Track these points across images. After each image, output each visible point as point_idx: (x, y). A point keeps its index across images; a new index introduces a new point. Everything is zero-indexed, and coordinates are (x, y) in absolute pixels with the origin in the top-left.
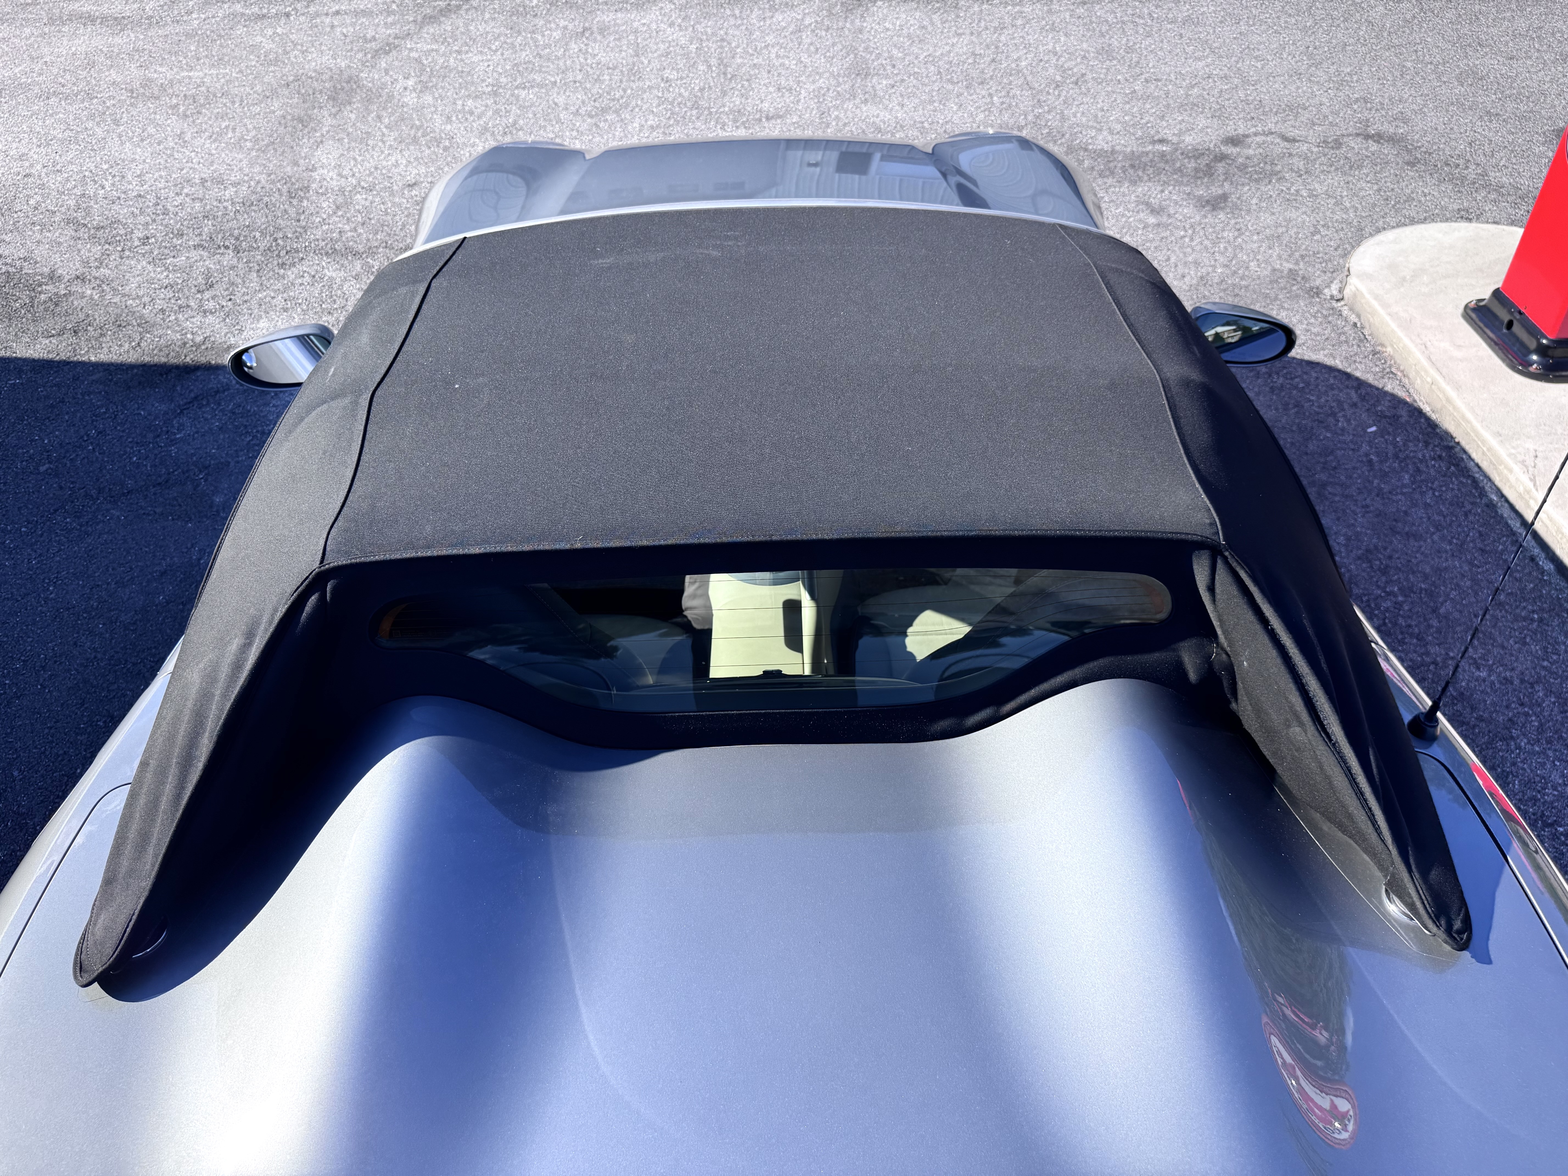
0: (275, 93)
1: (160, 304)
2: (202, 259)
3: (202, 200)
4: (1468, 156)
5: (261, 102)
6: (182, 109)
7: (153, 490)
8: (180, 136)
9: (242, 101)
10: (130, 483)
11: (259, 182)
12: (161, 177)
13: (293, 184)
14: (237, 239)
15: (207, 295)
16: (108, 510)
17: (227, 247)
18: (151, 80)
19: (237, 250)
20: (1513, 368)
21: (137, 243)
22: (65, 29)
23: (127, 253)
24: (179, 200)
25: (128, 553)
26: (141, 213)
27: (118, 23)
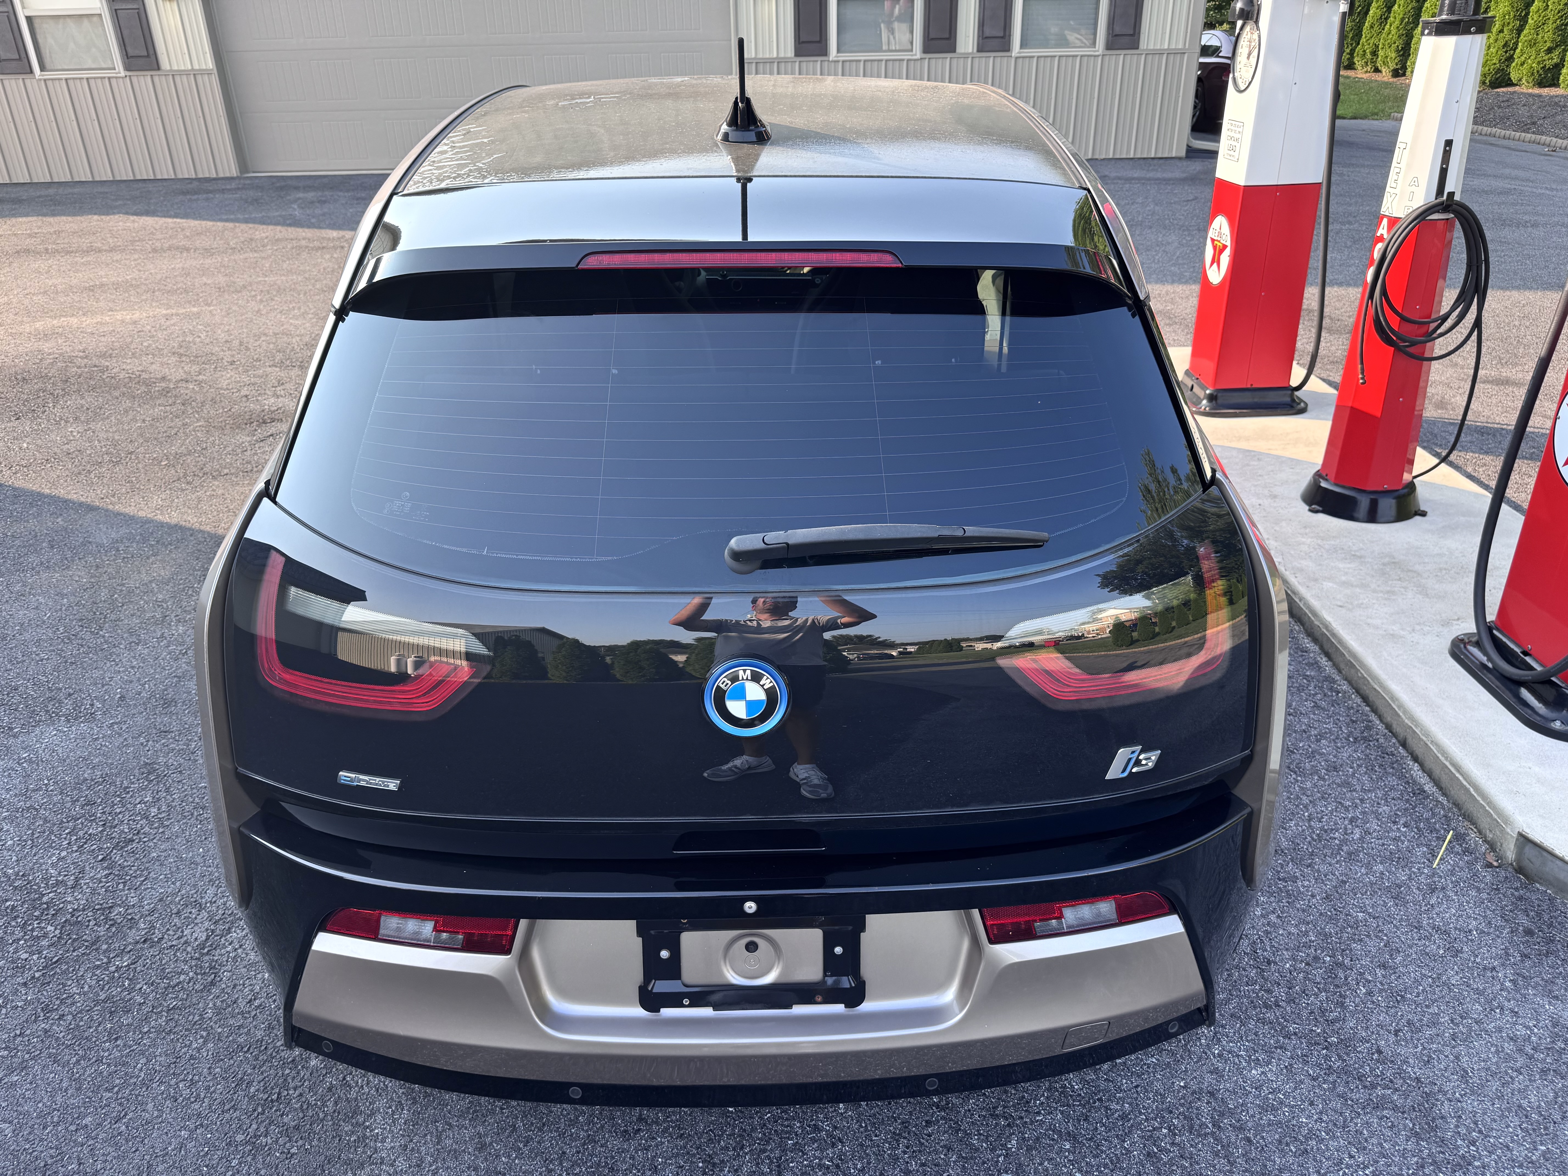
6: (259, 298)
12: (243, 332)
18: (234, 283)
21: (226, 364)
23: (219, 369)
26: (229, 350)
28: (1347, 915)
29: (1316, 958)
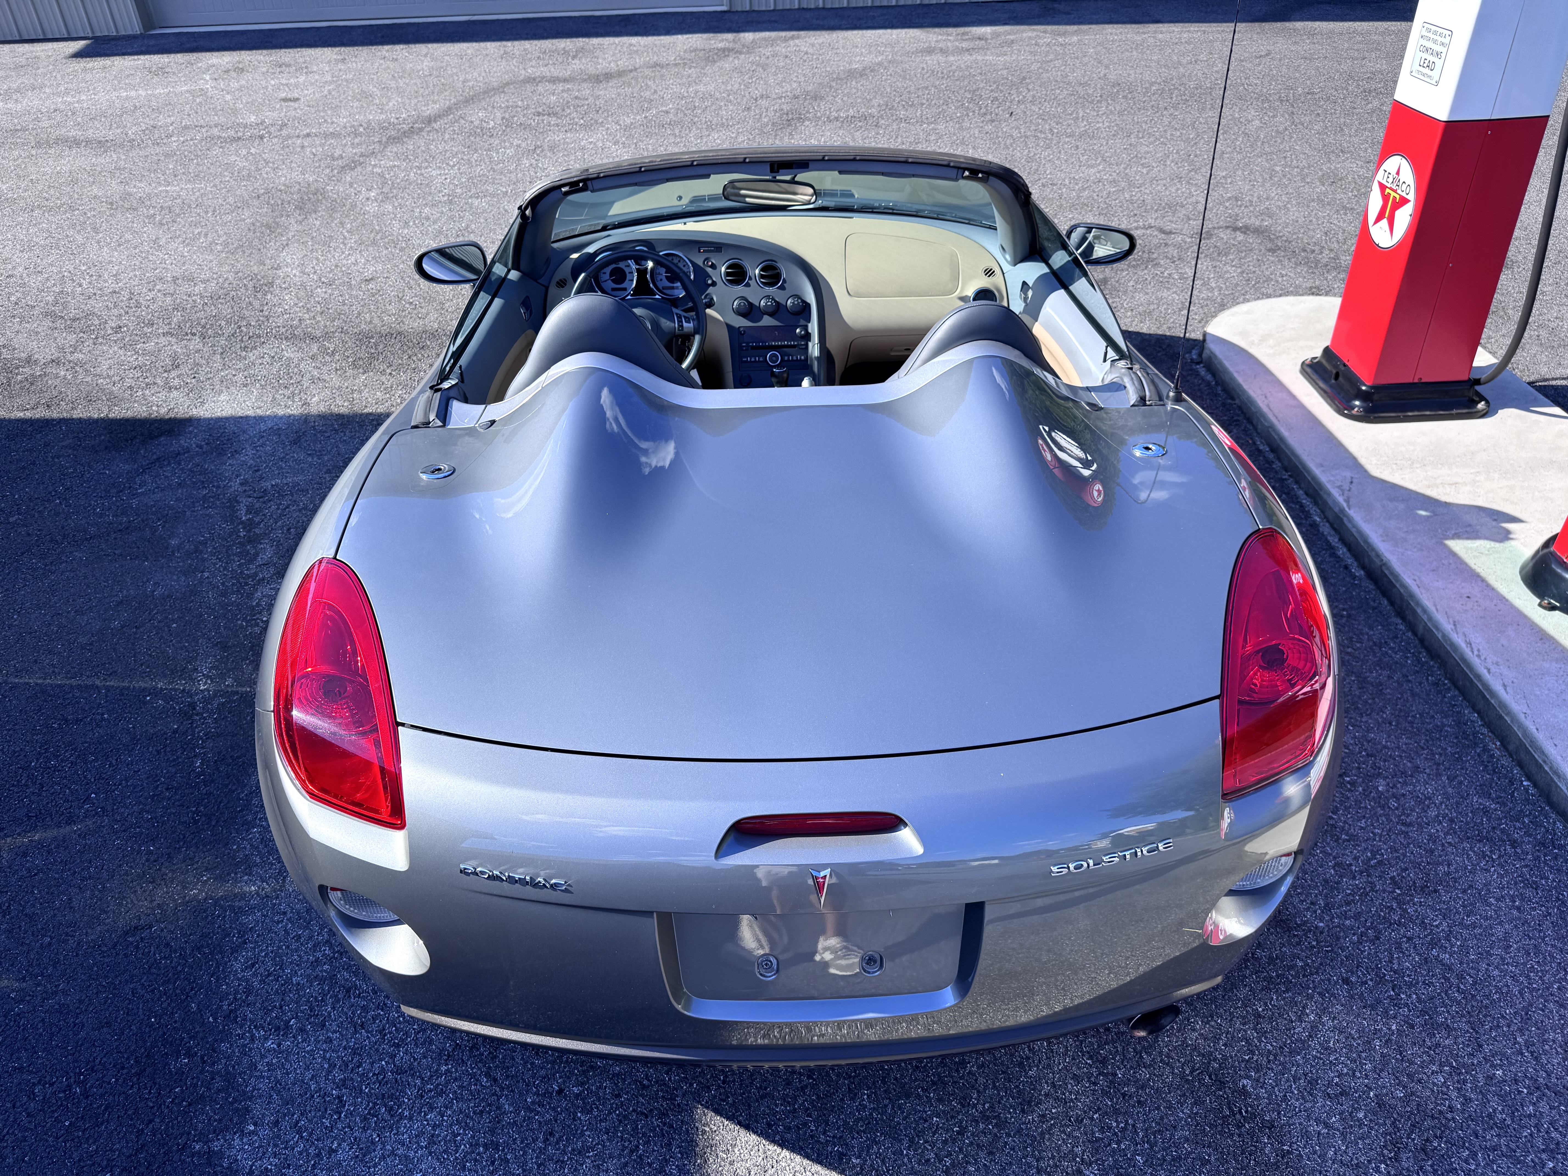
0: (246, 204)
1: (128, 382)
2: (170, 344)
3: (172, 295)
4: (1323, 244)
5: (233, 212)
7: (113, 536)
8: (155, 242)
9: (214, 211)
10: (92, 530)
11: (227, 279)
12: (135, 276)
13: (259, 280)
14: (204, 327)
15: (174, 374)
16: (71, 553)
17: (194, 334)
18: (130, 195)
19: (203, 337)
20: (1340, 412)
21: (110, 331)
22: (52, 151)
23: (100, 340)
24: (151, 295)
25: (88, 587)
26: (115, 307)
27: (102, 145)
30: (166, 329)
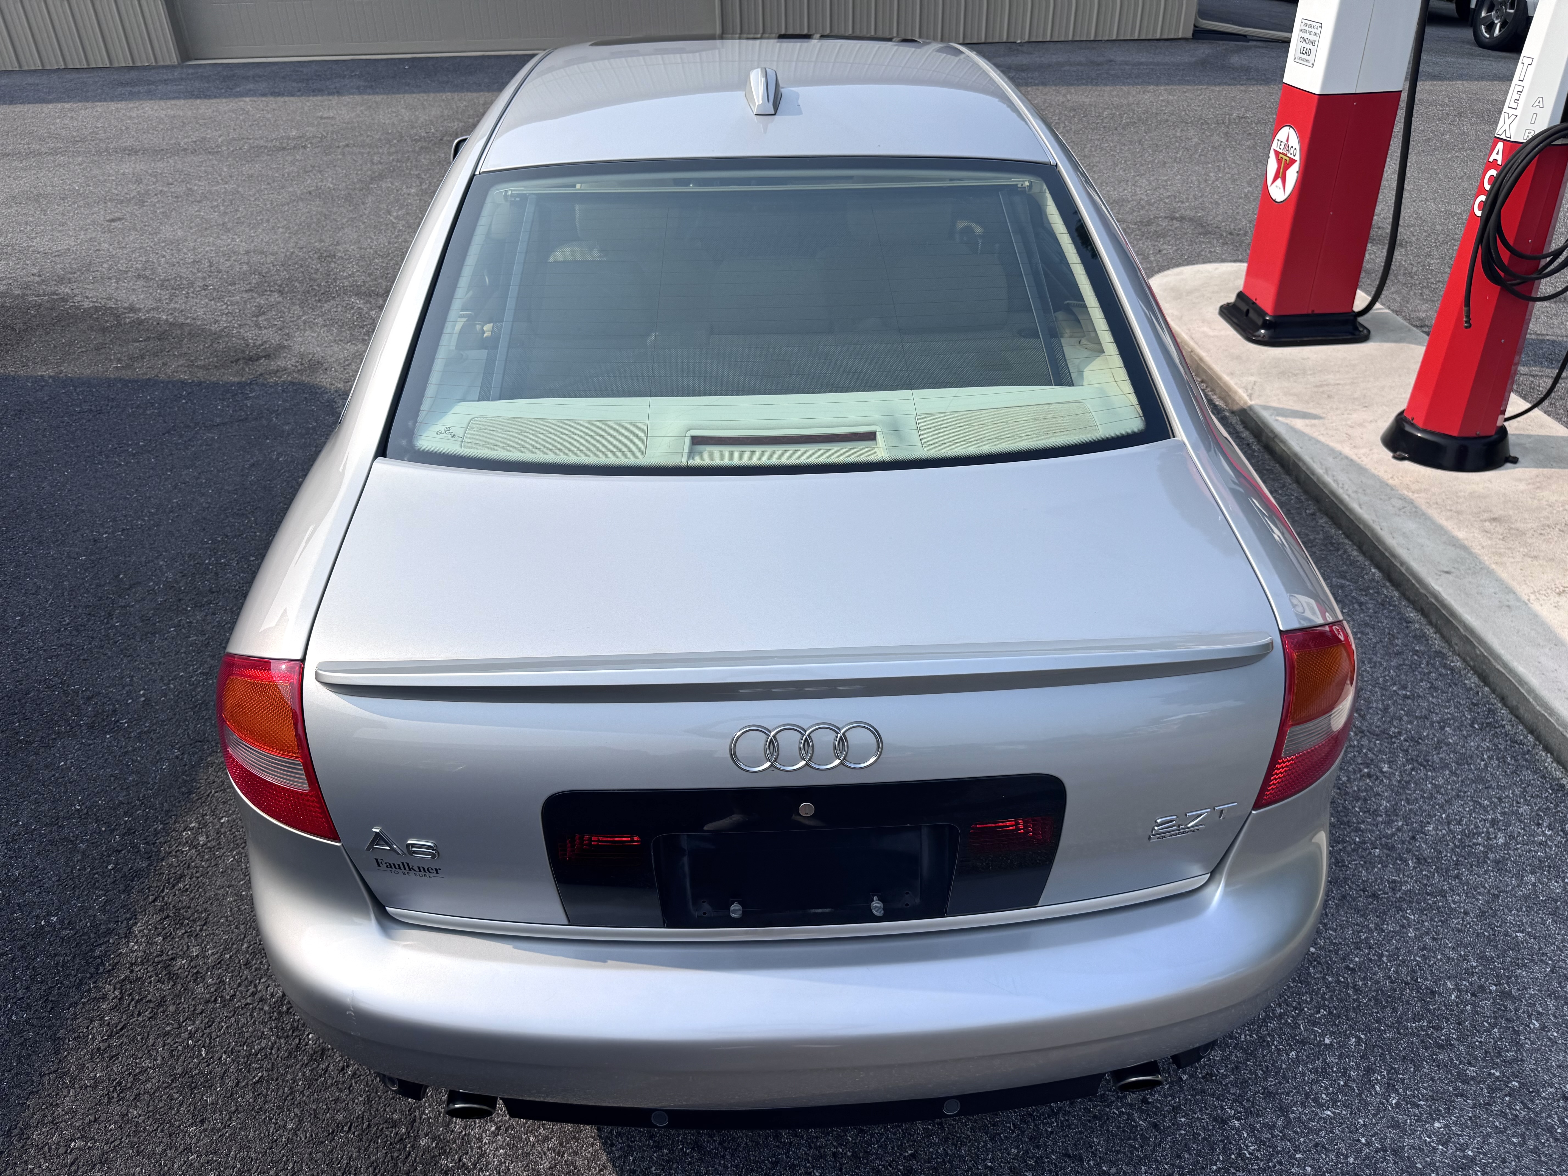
0: (299, 198)
1: (223, 324)
2: (253, 298)
3: (247, 264)
5: (288, 204)
6: (222, 208)
11: (293, 252)
12: (211, 250)
13: (322, 253)
16: (204, 434)
17: (273, 291)
18: (192, 191)
20: (1249, 340)
22: (112, 158)
23: (191, 295)
24: (229, 263)
28: (1506, 935)
29: (1482, 988)
30: (248, 287)
